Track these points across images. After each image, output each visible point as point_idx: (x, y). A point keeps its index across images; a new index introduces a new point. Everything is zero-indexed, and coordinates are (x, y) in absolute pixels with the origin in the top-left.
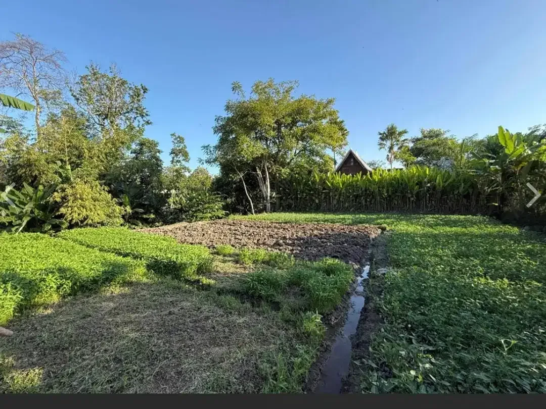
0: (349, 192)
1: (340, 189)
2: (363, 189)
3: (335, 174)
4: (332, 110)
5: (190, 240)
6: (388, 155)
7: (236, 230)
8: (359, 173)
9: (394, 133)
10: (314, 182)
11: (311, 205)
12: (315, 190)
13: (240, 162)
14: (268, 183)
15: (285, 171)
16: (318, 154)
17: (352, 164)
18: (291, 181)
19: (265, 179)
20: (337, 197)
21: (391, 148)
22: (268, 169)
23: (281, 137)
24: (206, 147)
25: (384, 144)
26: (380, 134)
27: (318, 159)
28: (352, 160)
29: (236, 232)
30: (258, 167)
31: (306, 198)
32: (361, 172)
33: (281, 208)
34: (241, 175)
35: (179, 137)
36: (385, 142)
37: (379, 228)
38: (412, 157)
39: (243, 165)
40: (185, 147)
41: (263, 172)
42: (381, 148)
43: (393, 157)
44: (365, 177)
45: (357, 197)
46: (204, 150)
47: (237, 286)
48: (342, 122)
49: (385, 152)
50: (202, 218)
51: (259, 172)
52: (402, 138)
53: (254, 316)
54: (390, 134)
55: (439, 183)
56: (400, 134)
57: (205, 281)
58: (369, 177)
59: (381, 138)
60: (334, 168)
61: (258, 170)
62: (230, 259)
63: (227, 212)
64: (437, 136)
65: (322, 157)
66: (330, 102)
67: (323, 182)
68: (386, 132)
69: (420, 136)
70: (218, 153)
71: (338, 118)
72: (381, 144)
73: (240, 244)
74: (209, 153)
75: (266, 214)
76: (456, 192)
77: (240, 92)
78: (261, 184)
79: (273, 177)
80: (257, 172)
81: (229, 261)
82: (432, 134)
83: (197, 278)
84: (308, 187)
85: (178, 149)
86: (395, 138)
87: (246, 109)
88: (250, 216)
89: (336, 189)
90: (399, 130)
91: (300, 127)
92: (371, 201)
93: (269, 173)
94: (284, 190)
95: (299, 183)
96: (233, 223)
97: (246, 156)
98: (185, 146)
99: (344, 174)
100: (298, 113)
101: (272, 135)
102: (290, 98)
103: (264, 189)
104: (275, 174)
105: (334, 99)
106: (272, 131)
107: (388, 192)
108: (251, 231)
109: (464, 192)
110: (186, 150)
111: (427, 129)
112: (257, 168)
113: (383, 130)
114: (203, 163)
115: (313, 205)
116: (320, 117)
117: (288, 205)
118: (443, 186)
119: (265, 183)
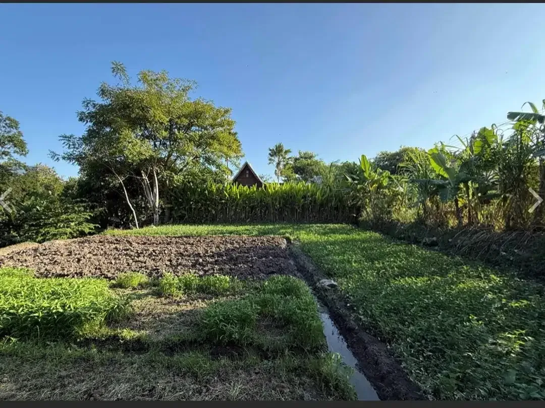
0: (246, 203)
1: (237, 200)
2: (259, 200)
3: (233, 184)
4: (230, 120)
5: (58, 269)
6: (276, 171)
7: (128, 250)
8: (255, 185)
9: (281, 151)
10: (210, 192)
11: (207, 216)
12: (212, 200)
13: (122, 163)
14: (157, 190)
15: (178, 178)
16: (214, 163)
17: (247, 176)
18: (184, 189)
19: (152, 185)
20: (234, 208)
21: (278, 164)
22: (158, 174)
23: (173, 139)
24: (67, 138)
25: (273, 160)
26: (270, 150)
27: (214, 169)
28: (247, 172)
29: (128, 252)
30: (144, 171)
31: (201, 208)
32: (256, 184)
33: (172, 219)
34: (121, 180)
35: (9, 119)
36: (273, 158)
37: (284, 237)
38: (294, 174)
39: (124, 167)
40: (20, 134)
41: (151, 177)
42: (270, 163)
43: (279, 172)
44: (260, 189)
45: (253, 208)
46: (63, 142)
47: (186, 333)
48: (236, 134)
49: (273, 167)
50: (55, 235)
51: (145, 177)
52: (287, 156)
53: (243, 375)
54: (277, 151)
55: (319, 197)
56: (286, 152)
57: (128, 334)
58: (264, 189)
59: (270, 154)
60: (231, 178)
61: (143, 175)
62: (144, 292)
63: (97, 225)
64: (311, 157)
65: (218, 166)
66: (226, 112)
67: (220, 192)
68: (275, 149)
69: (298, 156)
70: (85, 149)
71: (231, 129)
72: (270, 160)
73: (148, 269)
74: (71, 147)
75: (154, 227)
76: (330, 205)
77: (123, 77)
78: (147, 191)
79: (162, 183)
80: (142, 176)
81: (146, 295)
82: (306, 156)
83: (111, 333)
84: (204, 197)
85: (6, 135)
86: (282, 155)
87: (131, 98)
88: (135, 230)
89: (233, 199)
90: (285, 149)
91: (195, 132)
92: (265, 212)
93: (158, 179)
94: (176, 199)
95: (194, 191)
96: (117, 240)
97: (130, 156)
98: (19, 132)
99: (241, 185)
100: (196, 116)
101: (164, 135)
102: (186, 98)
103: (151, 198)
104: (166, 181)
105: (231, 109)
106: (163, 131)
107: (280, 204)
108: (151, 250)
109: (335, 205)
110: (21, 138)
111: (303, 151)
112: (142, 172)
113: (273, 147)
114: (58, 159)
115: (209, 216)
116: (217, 125)
117: (179, 216)
118: (321, 200)
119: (153, 190)
